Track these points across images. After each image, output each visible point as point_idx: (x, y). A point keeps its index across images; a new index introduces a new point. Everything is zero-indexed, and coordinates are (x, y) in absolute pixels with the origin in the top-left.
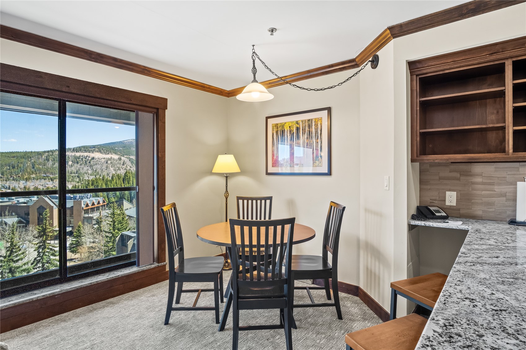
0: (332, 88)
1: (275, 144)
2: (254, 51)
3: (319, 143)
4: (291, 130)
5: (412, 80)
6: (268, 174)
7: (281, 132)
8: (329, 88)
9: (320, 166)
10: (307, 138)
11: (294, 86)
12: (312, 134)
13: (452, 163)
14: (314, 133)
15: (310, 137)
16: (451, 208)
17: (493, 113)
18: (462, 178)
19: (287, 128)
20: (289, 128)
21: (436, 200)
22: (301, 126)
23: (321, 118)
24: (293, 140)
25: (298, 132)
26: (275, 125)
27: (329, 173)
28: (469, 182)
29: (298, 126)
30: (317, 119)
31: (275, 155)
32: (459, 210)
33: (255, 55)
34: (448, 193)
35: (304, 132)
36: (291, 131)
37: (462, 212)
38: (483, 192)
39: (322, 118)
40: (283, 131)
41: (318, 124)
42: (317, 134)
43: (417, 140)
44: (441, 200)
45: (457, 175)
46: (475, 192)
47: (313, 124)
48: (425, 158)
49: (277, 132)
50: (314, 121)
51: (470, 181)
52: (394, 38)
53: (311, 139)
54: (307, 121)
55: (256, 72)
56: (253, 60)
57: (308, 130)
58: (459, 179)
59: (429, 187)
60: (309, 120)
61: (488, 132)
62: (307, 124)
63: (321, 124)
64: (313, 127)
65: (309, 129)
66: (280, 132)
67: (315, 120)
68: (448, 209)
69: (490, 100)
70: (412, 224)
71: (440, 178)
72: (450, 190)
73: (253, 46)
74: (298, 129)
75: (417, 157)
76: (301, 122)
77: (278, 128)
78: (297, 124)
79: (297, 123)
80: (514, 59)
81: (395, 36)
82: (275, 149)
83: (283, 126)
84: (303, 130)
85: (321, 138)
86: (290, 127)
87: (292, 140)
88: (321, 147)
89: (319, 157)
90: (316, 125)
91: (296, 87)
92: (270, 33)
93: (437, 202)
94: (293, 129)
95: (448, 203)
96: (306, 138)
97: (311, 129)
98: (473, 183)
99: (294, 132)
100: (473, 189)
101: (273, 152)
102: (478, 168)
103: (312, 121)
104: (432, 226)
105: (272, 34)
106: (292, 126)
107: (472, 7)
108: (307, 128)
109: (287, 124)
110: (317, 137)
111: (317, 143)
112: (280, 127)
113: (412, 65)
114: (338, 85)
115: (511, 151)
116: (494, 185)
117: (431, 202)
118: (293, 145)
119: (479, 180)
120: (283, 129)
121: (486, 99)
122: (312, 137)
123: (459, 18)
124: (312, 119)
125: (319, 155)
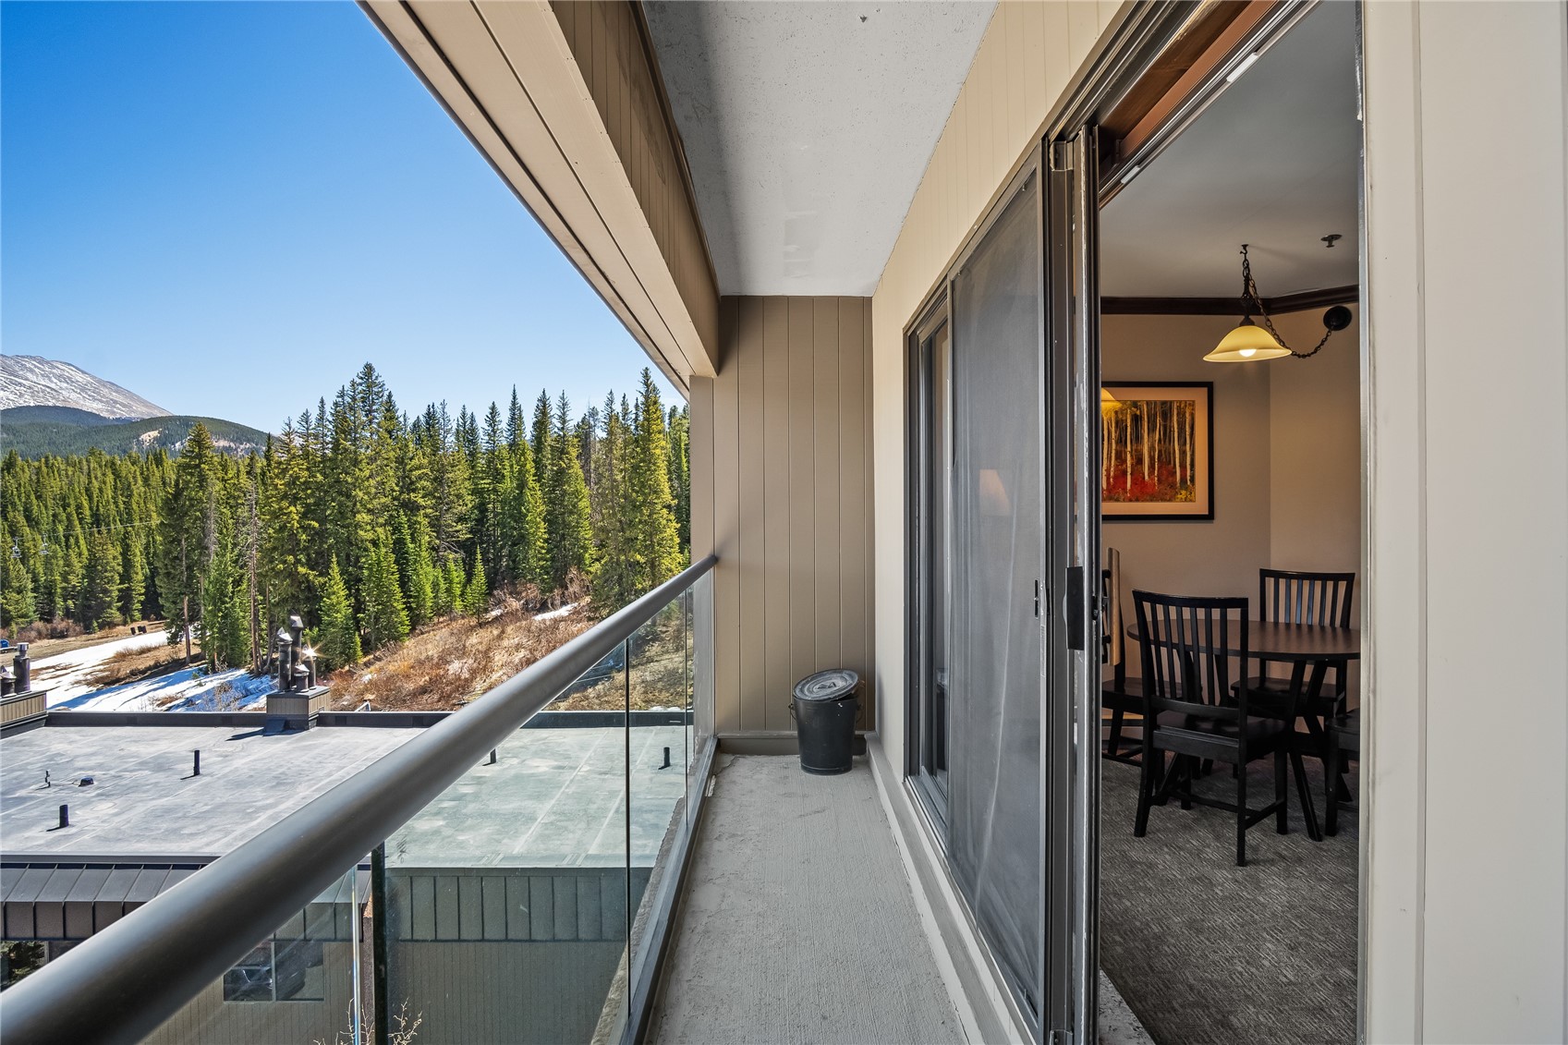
3: (1189, 453)
4: (1120, 419)
9: (1191, 501)
10: (1160, 440)
12: (1172, 432)
14: (1176, 431)
15: (1167, 439)
19: (1108, 415)
20: (1113, 414)
22: (1146, 413)
23: (1192, 402)
24: (1126, 443)
25: (1136, 426)
27: (1210, 517)
29: (1138, 413)
30: (1184, 402)
35: (1151, 428)
36: (1119, 423)
39: (1194, 402)
41: (1185, 412)
42: (1183, 435)
47: (1175, 412)
50: (1175, 407)
53: (1170, 444)
54: (1159, 404)
57: (1163, 423)
60: (1164, 403)
62: (1159, 410)
63: (1193, 414)
64: (1175, 418)
65: (1166, 421)
67: (1178, 404)
73: (1245, 246)
74: (1137, 419)
76: (1145, 406)
78: (1136, 407)
79: (1135, 404)
84: (1149, 422)
85: (1193, 444)
86: (1116, 412)
87: (1121, 441)
88: (1193, 460)
89: (1189, 483)
90: (1181, 415)
94: (1124, 419)
96: (1157, 441)
97: (1169, 421)
99: (1126, 425)
103: (1171, 405)
106: (1122, 410)
108: (1159, 420)
110: (1183, 440)
111: (1184, 452)
118: (1126, 453)
122: (1172, 439)
124: (1171, 402)
125: (1188, 478)
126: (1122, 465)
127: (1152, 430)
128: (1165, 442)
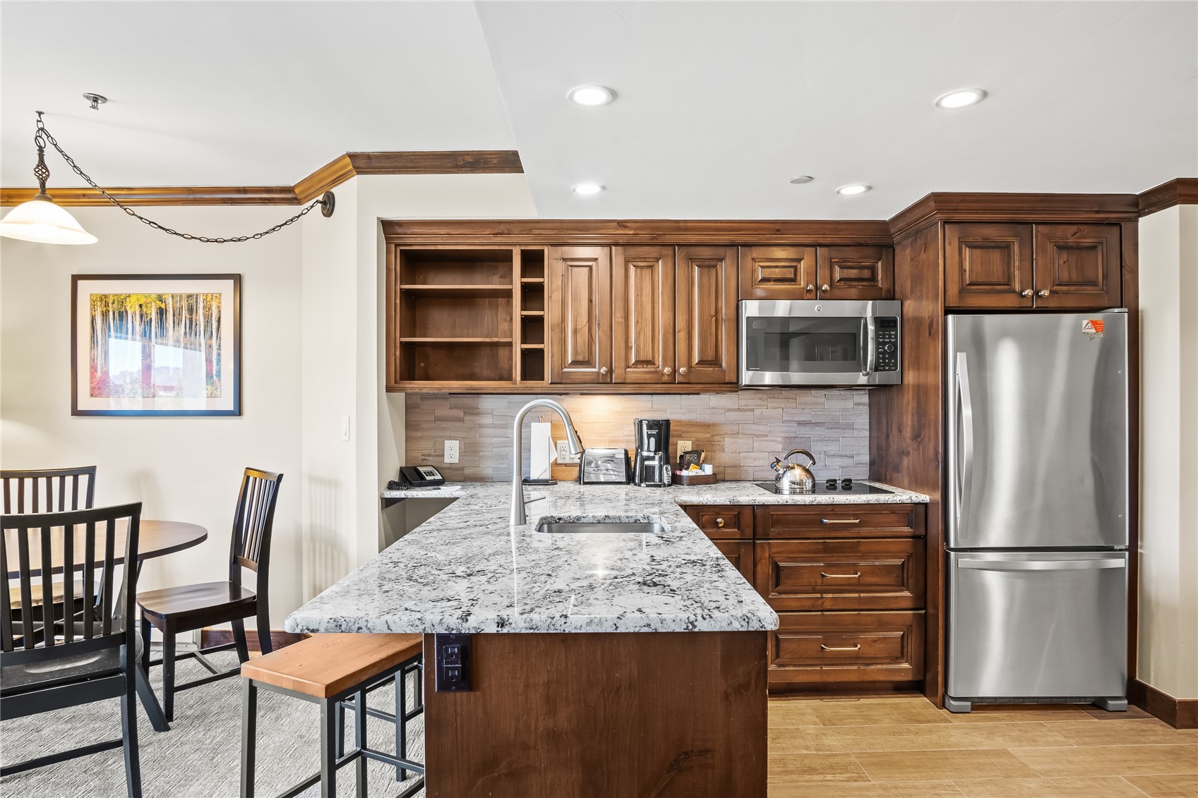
0: (239, 240)
1: (100, 344)
2: (40, 125)
3: (215, 347)
4: (144, 312)
5: (388, 252)
6: (76, 412)
7: (117, 315)
8: (234, 241)
9: (216, 396)
10: (185, 333)
11: (151, 224)
12: (198, 326)
13: (450, 394)
14: (202, 324)
15: (193, 333)
16: (451, 467)
17: (505, 320)
18: (467, 418)
19: (132, 308)
20: (138, 308)
21: (430, 455)
22: (171, 306)
23: (218, 295)
24: (150, 337)
25: (161, 320)
26: (101, 298)
27: (238, 411)
28: (475, 424)
29: (163, 306)
30: (210, 295)
31: (99, 368)
32: (463, 469)
33: (44, 136)
34: (448, 443)
35: (176, 321)
36: (145, 316)
37: (467, 472)
38: (495, 440)
39: (220, 294)
40: (121, 314)
41: (211, 306)
42: (209, 329)
43: (395, 354)
44: (438, 456)
45: (460, 413)
46: (483, 439)
47: (201, 305)
48: (408, 386)
49: (105, 315)
50: (202, 300)
51: (477, 422)
52: (358, 173)
53: (196, 338)
54: (185, 298)
55: (48, 176)
56: (40, 147)
57: (188, 316)
58: (462, 420)
59: (419, 434)
60: (189, 296)
61: (500, 348)
62: (185, 304)
63: (219, 307)
64: (201, 311)
65: (191, 315)
66: (114, 314)
67: (204, 297)
68: (449, 468)
69: (503, 299)
70: (386, 496)
71: (437, 419)
72: (450, 438)
73: (40, 113)
74: (162, 313)
75: (396, 383)
76: (170, 299)
77: (107, 305)
78: (161, 301)
79: (160, 298)
80: (523, 248)
81: (360, 171)
82: (99, 353)
83: (122, 303)
84: (174, 316)
85: (218, 337)
86: (141, 306)
87: (145, 336)
88: (219, 354)
89: (215, 377)
90: (208, 309)
91: (156, 226)
92: (90, 103)
93: (431, 458)
94: (148, 312)
95: (447, 460)
96: (183, 335)
97: (194, 314)
98: (481, 426)
99: (151, 319)
100: (480, 436)
101: (93, 360)
102: (487, 403)
103: (197, 299)
104: (416, 497)
105: (93, 107)
106: (146, 304)
107: (469, 159)
108: (185, 313)
109: (133, 299)
110: (209, 334)
111: (210, 346)
112: (113, 303)
113: (388, 227)
114: (254, 237)
115: (519, 378)
116: (507, 428)
117: (423, 460)
118: (150, 346)
119: (487, 420)
120: (123, 309)
121: (497, 297)
122: (198, 333)
123: (454, 170)
124: (197, 295)
125: (214, 373)
126: (146, 359)
127: (176, 323)
128: (190, 335)
